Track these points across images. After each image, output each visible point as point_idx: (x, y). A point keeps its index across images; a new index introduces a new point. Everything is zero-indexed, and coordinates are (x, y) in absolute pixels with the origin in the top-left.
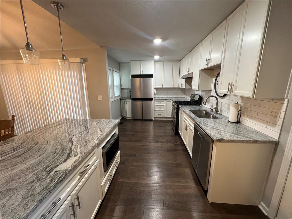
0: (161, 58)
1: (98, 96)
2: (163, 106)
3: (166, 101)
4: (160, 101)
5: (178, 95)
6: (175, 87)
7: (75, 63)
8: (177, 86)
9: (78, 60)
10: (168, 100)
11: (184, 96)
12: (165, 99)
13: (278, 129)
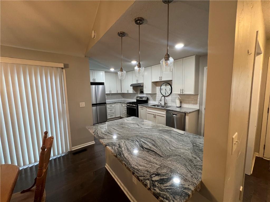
0: (115, 70)
1: (80, 103)
2: (114, 108)
3: (116, 104)
4: (111, 104)
5: (119, 98)
6: (118, 92)
7: (58, 68)
8: (120, 92)
9: (62, 66)
10: (117, 103)
11: (123, 99)
12: (114, 102)
13: (198, 105)
